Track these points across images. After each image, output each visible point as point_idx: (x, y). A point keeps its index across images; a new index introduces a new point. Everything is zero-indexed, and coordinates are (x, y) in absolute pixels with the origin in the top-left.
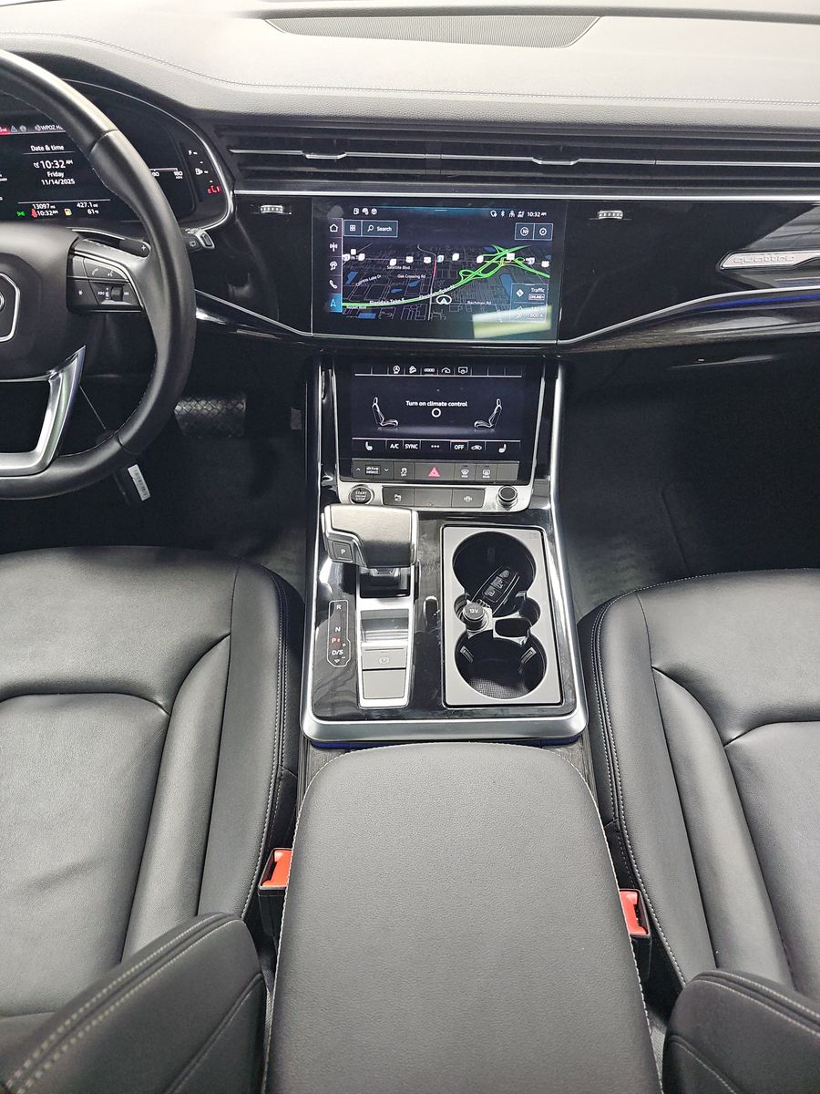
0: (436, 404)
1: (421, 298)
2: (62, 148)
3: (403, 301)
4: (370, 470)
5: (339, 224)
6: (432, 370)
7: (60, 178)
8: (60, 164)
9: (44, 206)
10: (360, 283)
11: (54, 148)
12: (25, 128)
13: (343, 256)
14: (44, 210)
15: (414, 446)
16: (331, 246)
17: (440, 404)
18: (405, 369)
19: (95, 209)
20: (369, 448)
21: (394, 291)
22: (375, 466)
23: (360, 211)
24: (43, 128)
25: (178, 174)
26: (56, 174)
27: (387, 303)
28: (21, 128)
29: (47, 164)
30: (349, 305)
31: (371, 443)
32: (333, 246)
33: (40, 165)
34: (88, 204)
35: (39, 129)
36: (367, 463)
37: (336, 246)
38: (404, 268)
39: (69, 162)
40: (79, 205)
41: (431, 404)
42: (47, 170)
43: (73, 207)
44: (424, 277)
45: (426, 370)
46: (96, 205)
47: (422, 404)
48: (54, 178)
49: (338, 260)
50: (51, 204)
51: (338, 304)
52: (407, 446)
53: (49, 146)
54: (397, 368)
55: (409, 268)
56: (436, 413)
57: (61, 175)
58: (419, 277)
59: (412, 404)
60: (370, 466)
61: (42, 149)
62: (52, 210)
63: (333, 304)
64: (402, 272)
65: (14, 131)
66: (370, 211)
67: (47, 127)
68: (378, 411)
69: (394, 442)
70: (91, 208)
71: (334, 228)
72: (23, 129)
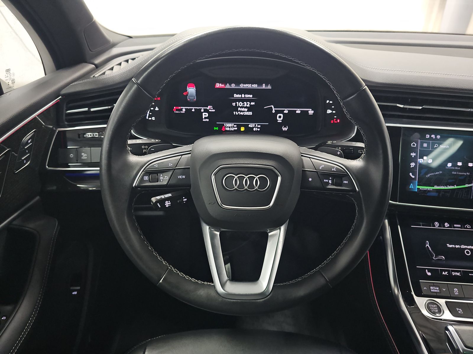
0: (466, 247)
1: (467, 186)
2: (251, 96)
3: (456, 187)
4: (434, 290)
5: (417, 143)
6: (459, 226)
7: (245, 111)
8: (247, 104)
9: (230, 125)
10: (429, 175)
11: (247, 96)
12: (234, 85)
13: (419, 160)
14: (229, 127)
15: (458, 274)
16: (411, 154)
17: (469, 247)
18: (442, 224)
19: (258, 128)
20: (429, 274)
21: (450, 181)
22: (436, 286)
23: (430, 136)
24: (245, 85)
25: (311, 112)
26: (243, 109)
27: (446, 188)
28: (232, 85)
29: (240, 104)
30: (421, 187)
31: (429, 270)
32: (413, 154)
33: (236, 104)
34: (255, 125)
35: (242, 86)
36: (430, 284)
37: (415, 154)
38: (456, 168)
39: (253, 103)
40: (250, 126)
41: (463, 247)
42: (239, 107)
43: (246, 127)
44: (469, 174)
45: (455, 225)
46: (259, 126)
47: (457, 246)
48: (241, 111)
49: (416, 162)
50: (234, 124)
51: (415, 187)
52: (454, 274)
53: (245, 95)
54: (437, 224)
55: (459, 168)
56: (468, 252)
57: (246, 110)
58: (465, 174)
59: (451, 246)
60: (433, 286)
61: (240, 96)
62: (234, 127)
63: (411, 186)
64: (455, 170)
65: (228, 86)
66: (436, 137)
67: (247, 85)
68: (430, 249)
69: (445, 271)
70: (256, 127)
71: (414, 145)
72: (233, 86)
